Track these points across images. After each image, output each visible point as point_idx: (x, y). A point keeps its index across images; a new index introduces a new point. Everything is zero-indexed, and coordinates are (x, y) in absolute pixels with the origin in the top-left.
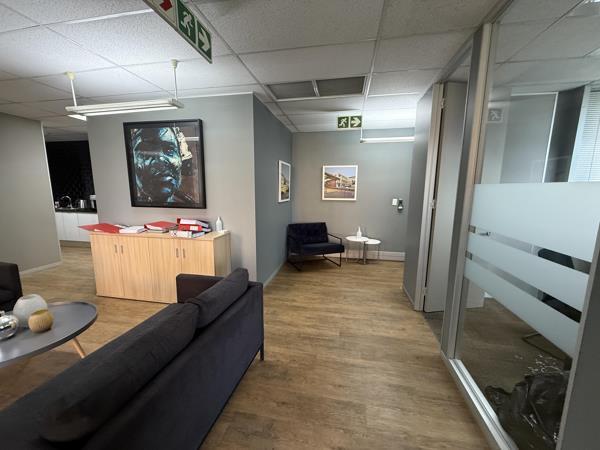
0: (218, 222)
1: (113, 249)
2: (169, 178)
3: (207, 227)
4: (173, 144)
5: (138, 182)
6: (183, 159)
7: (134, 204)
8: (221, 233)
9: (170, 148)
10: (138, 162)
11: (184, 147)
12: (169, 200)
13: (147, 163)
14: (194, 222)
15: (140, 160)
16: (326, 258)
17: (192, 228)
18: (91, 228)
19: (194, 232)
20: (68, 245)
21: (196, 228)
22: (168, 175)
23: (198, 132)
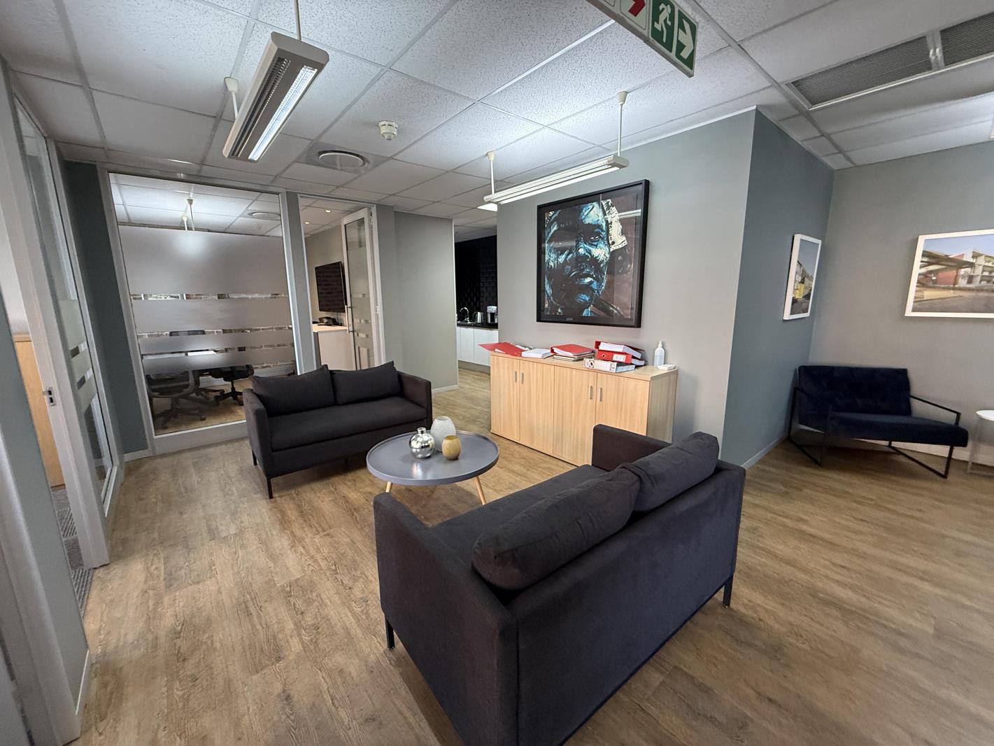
0: (659, 351)
1: (512, 376)
2: (588, 280)
3: (640, 357)
4: (599, 226)
5: (547, 288)
6: (613, 248)
7: (540, 318)
8: (664, 369)
9: (595, 233)
10: (551, 259)
11: (616, 230)
12: (584, 314)
13: (562, 258)
14: (620, 349)
15: (553, 256)
16: (898, 452)
17: (616, 357)
18: (492, 348)
19: (620, 364)
20: (465, 367)
21: (622, 358)
22: (588, 275)
23: (641, 202)
